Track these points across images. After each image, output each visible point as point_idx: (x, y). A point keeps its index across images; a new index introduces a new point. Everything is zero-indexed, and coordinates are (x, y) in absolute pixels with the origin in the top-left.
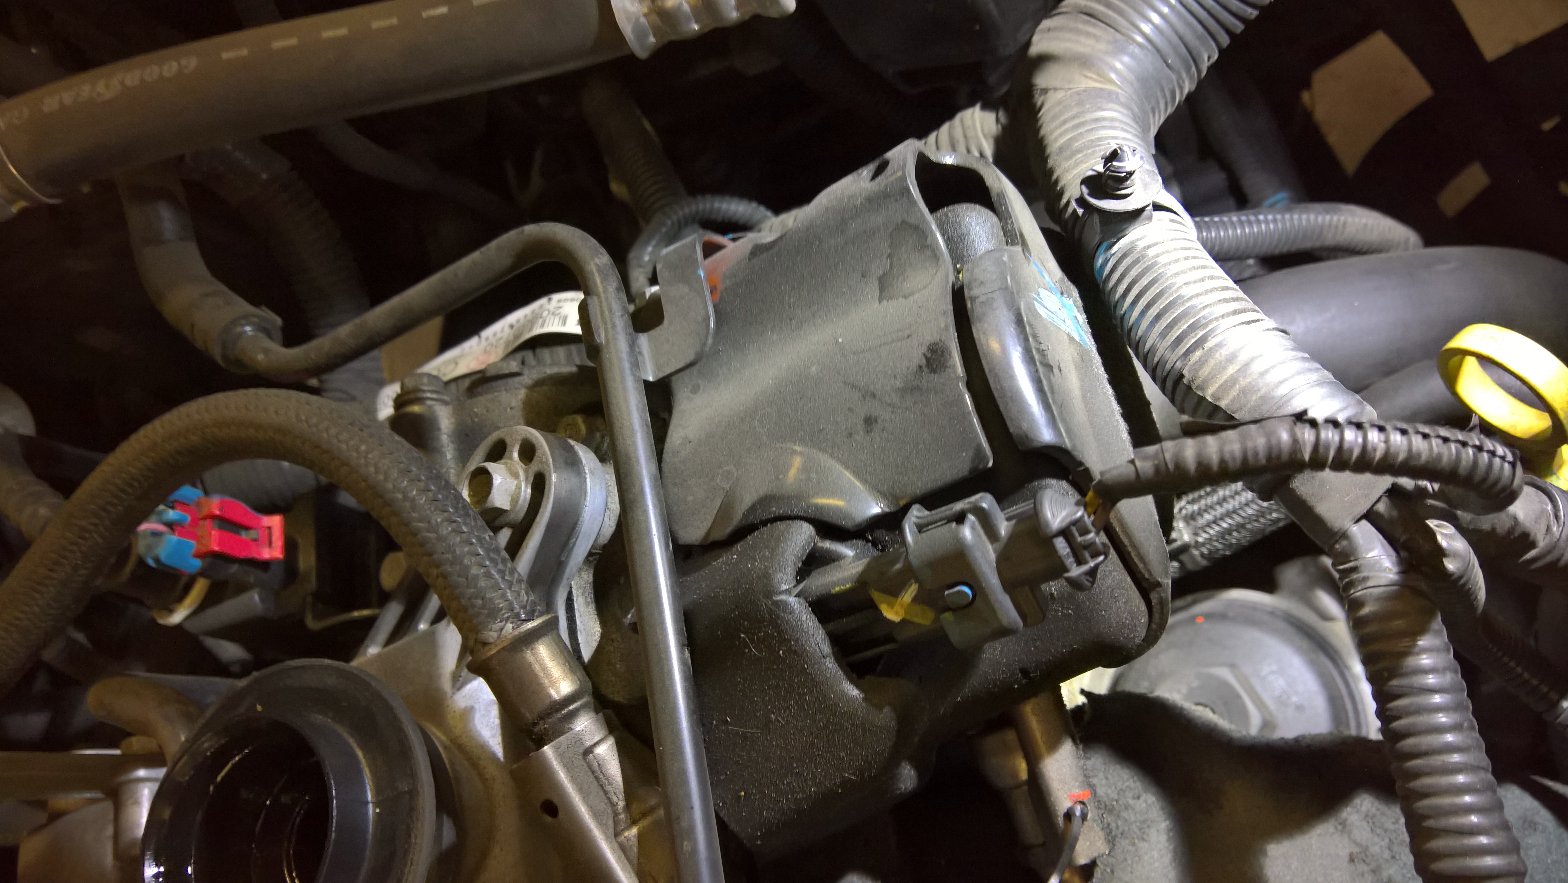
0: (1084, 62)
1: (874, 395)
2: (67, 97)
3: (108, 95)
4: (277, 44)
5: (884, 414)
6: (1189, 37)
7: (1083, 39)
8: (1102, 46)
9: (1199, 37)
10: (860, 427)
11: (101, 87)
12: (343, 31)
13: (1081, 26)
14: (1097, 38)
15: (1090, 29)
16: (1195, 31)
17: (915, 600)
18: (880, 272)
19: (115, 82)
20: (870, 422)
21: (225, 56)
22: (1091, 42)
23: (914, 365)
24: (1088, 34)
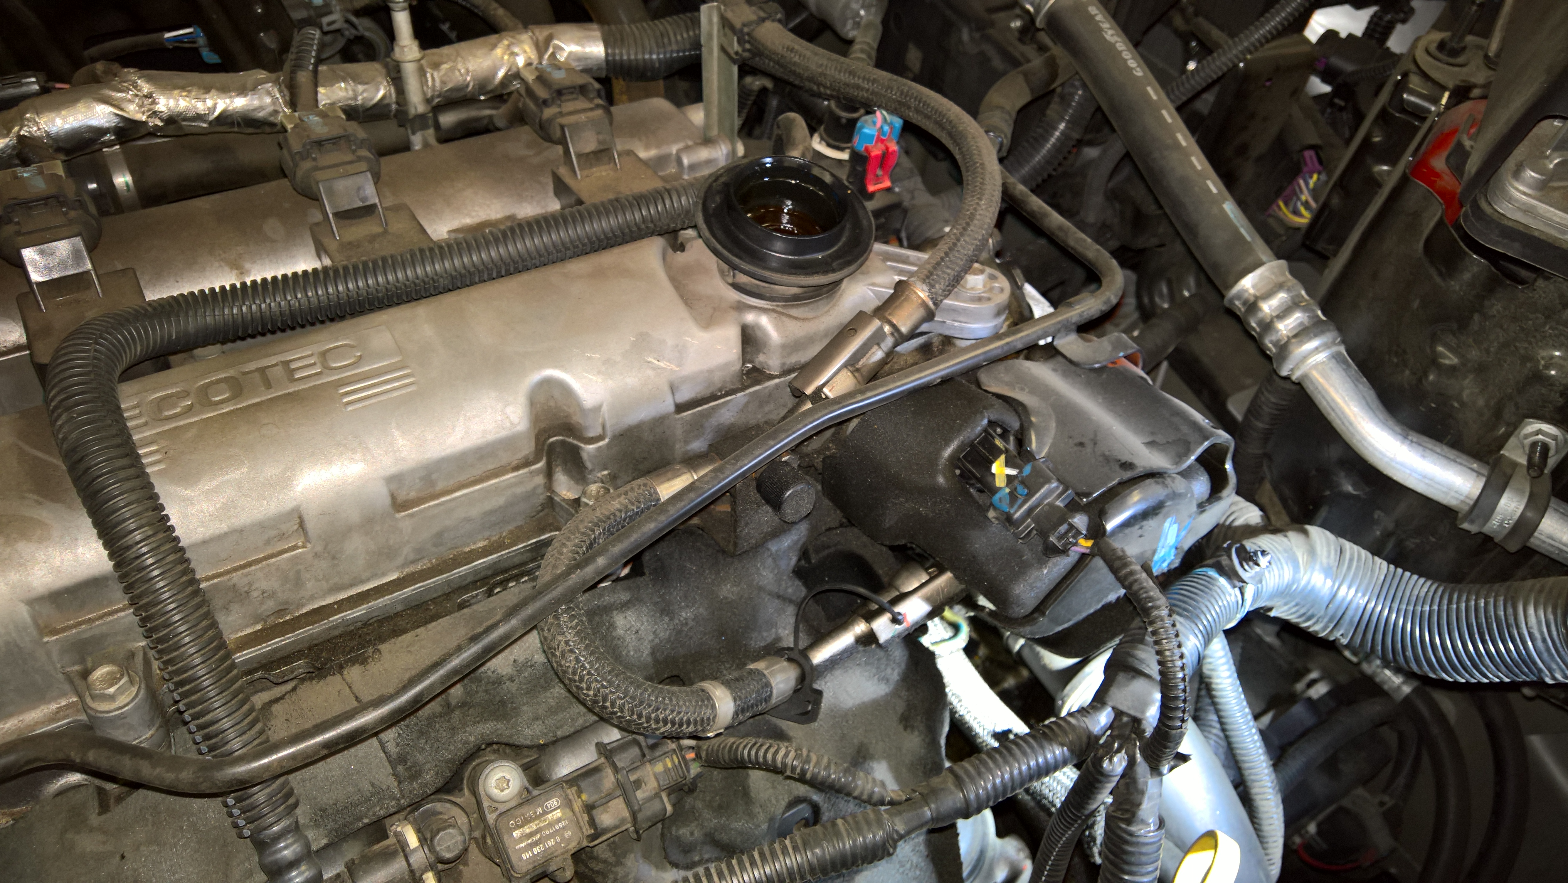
0: (1312, 552)
1: (1095, 444)
2: (1099, 18)
3: (1108, 37)
4: (1164, 113)
5: (1089, 449)
6: (1350, 613)
7: (1325, 549)
8: (1325, 561)
9: (1351, 621)
10: (1077, 441)
11: (1110, 32)
12: (1184, 144)
13: (1332, 548)
14: (1329, 556)
15: (1333, 553)
16: (1353, 616)
17: (1008, 476)
18: (1157, 440)
19: (1116, 38)
20: (1081, 444)
21: (1149, 89)
22: (1325, 553)
23: (1120, 457)
24: (1329, 552)
